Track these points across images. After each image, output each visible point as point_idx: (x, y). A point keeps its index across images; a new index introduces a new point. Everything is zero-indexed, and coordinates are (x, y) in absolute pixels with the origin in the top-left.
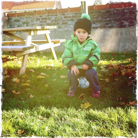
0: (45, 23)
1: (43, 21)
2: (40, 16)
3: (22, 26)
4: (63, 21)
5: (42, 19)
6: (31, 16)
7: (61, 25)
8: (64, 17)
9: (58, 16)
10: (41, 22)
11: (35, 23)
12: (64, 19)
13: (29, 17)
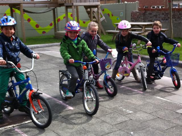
0: (167, 17)
1: (166, 15)
2: (165, 12)
3: (153, 17)
4: (178, 16)
5: (166, 14)
6: (159, 11)
7: (177, 19)
8: (179, 14)
9: (175, 13)
10: (165, 16)
11: (161, 16)
12: (178, 15)
13: (158, 12)
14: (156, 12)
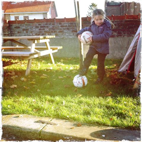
3: (22, 32)
6: (30, 24)
7: (58, 33)
8: (61, 26)
11: (34, 30)
14: (26, 25)
